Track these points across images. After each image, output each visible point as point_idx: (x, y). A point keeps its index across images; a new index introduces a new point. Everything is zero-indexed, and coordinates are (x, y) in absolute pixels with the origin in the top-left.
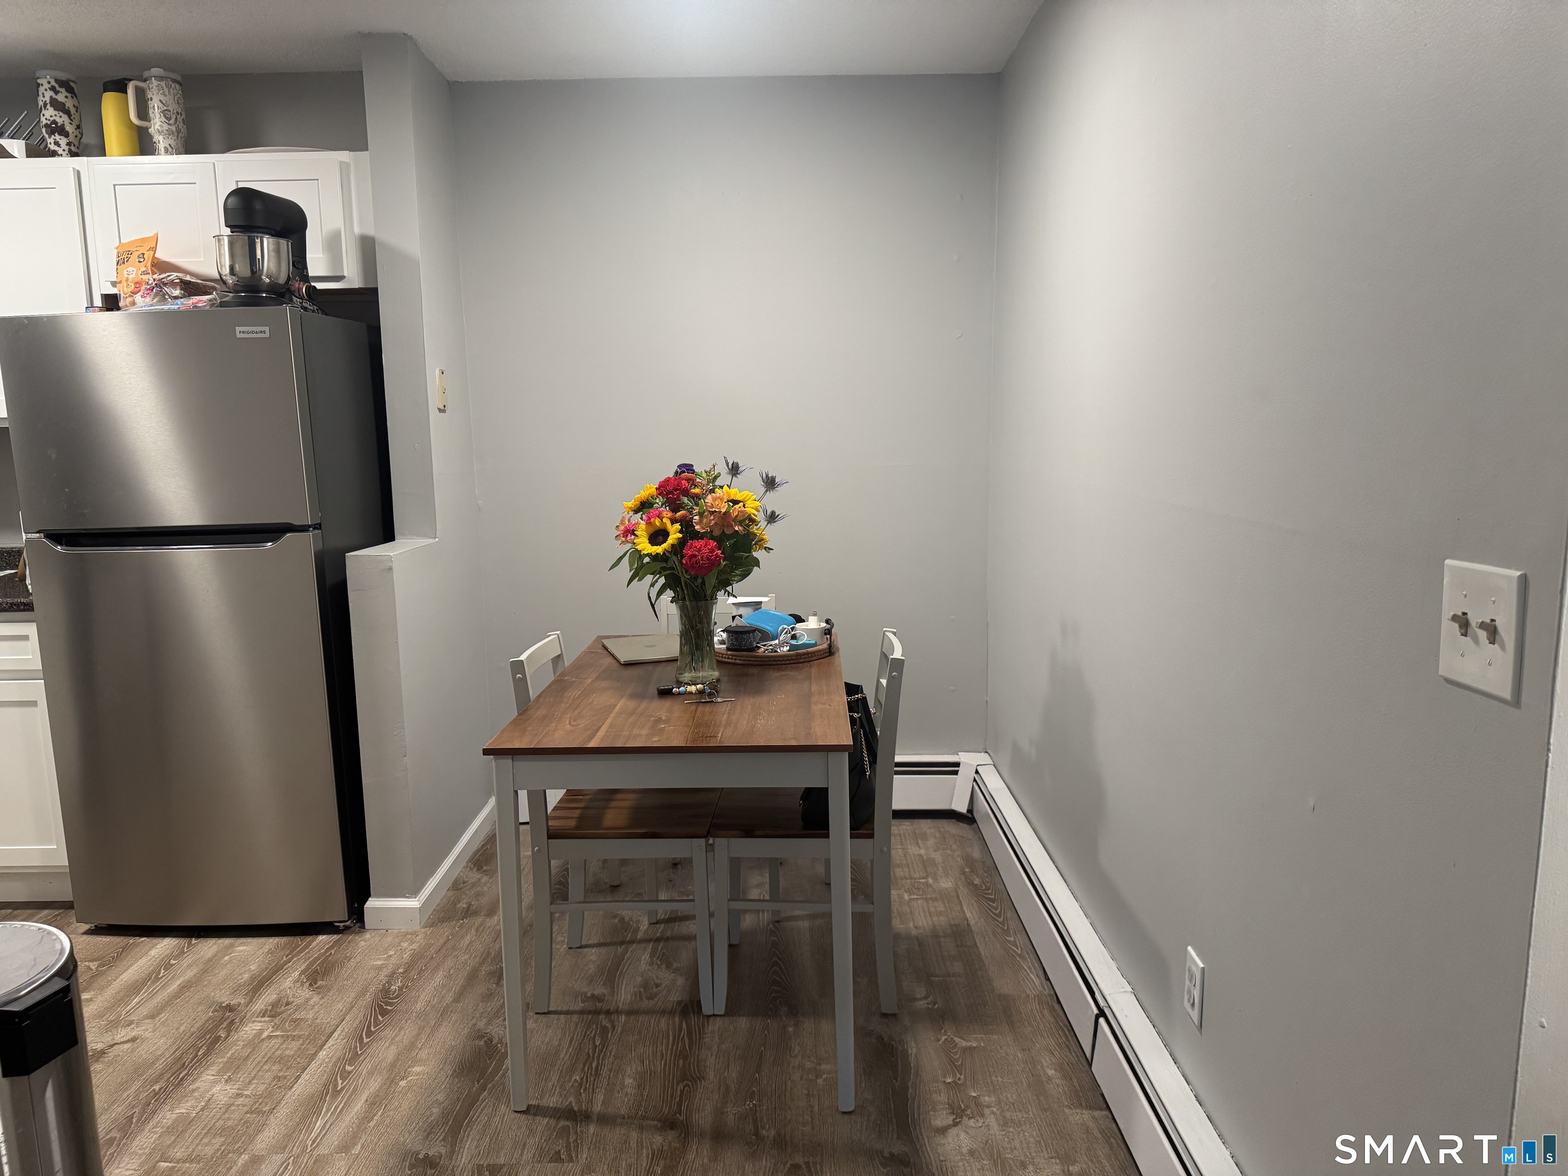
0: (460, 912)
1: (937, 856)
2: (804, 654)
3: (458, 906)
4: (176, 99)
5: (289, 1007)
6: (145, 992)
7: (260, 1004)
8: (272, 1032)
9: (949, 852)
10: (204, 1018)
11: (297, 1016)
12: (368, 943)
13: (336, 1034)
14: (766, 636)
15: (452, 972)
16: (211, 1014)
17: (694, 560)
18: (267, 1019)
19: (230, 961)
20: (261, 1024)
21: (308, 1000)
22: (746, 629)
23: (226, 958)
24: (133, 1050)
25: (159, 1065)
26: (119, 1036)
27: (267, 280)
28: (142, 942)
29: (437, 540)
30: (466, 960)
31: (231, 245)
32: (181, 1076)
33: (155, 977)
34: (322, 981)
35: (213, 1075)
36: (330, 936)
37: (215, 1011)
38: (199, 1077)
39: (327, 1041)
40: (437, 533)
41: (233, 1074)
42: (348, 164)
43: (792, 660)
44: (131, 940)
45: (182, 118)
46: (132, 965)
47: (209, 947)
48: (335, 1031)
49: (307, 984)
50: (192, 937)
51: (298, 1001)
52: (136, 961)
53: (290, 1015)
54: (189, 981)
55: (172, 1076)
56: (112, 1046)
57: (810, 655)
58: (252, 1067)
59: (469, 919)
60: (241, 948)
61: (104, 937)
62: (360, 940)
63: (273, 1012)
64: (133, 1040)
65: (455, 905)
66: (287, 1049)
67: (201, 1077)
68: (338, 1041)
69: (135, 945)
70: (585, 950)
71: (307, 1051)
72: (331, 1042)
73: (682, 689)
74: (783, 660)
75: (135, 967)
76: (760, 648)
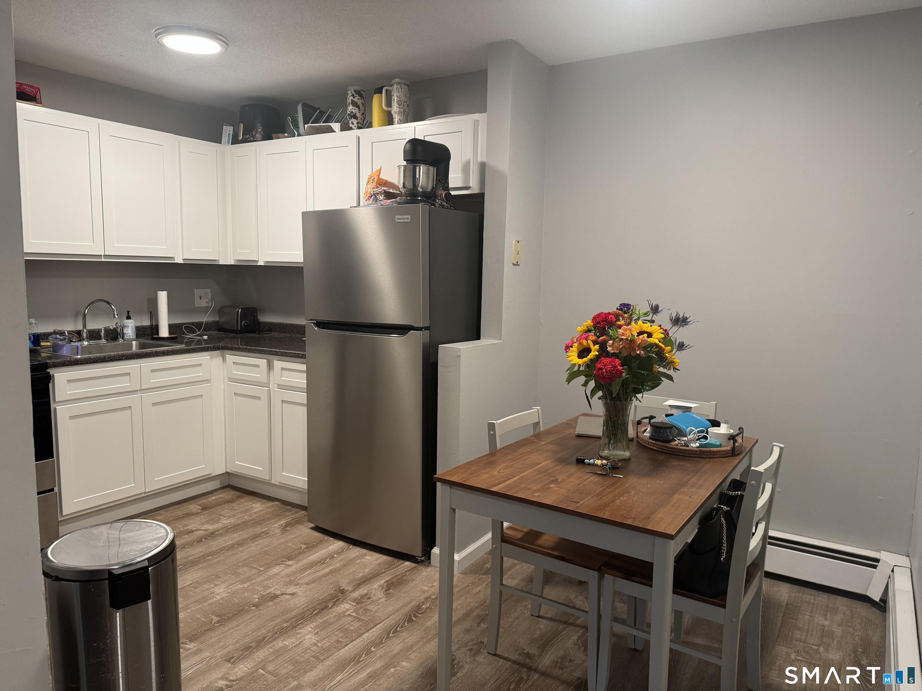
0: (484, 570)
1: (838, 631)
2: (707, 452)
3: (485, 566)
4: (405, 94)
5: (368, 600)
6: (314, 569)
7: (356, 594)
8: (352, 612)
9: (851, 630)
10: (329, 593)
11: (368, 607)
12: (428, 574)
13: (379, 625)
14: (682, 433)
15: (459, 607)
16: (333, 592)
17: (600, 372)
18: (354, 604)
19: (359, 563)
20: (350, 606)
21: (380, 599)
22: (667, 426)
23: (358, 561)
24: (289, 600)
25: (294, 613)
26: (289, 590)
27: (421, 190)
28: (330, 540)
29: (501, 341)
30: (470, 602)
31: (404, 170)
32: (299, 622)
33: (323, 562)
34: (393, 590)
35: (312, 628)
36: (412, 563)
37: (336, 590)
38: (305, 626)
39: (373, 628)
40: (502, 337)
41: (320, 631)
42: (478, 121)
43: (695, 454)
44: (326, 538)
45: (407, 104)
46: (319, 551)
47: (356, 551)
48: (380, 623)
49: (384, 589)
50: (351, 544)
51: (374, 598)
52: (321, 550)
53: (366, 605)
54: (335, 569)
55: (295, 621)
56: (283, 594)
57: (712, 454)
58: (331, 630)
59: (486, 576)
60: (368, 557)
61: (317, 532)
62: (424, 570)
63: (359, 601)
64: (293, 594)
65: (484, 564)
66: (352, 625)
67: (306, 627)
68: (378, 630)
69: (327, 541)
70: (540, 620)
71: (360, 630)
72: (374, 629)
73: (592, 461)
74: (689, 454)
75: (318, 554)
76: (676, 441)
